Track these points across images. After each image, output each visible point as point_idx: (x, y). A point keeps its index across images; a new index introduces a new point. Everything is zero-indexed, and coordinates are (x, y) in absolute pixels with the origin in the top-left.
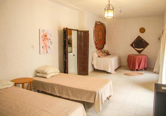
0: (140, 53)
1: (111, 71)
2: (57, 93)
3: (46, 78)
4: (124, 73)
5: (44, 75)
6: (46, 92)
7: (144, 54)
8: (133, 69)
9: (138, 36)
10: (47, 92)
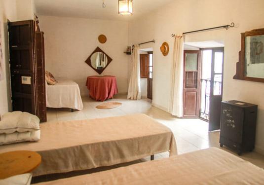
0: (100, 74)
1: (78, 107)
2: (93, 163)
3: (34, 141)
4: (96, 105)
5: (28, 136)
6: (59, 172)
7: (107, 75)
8: (100, 99)
9: (96, 48)
10: (64, 170)
